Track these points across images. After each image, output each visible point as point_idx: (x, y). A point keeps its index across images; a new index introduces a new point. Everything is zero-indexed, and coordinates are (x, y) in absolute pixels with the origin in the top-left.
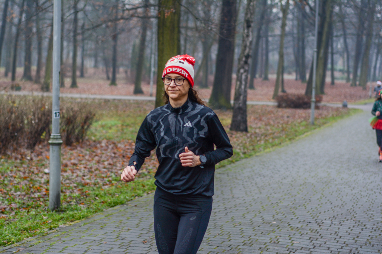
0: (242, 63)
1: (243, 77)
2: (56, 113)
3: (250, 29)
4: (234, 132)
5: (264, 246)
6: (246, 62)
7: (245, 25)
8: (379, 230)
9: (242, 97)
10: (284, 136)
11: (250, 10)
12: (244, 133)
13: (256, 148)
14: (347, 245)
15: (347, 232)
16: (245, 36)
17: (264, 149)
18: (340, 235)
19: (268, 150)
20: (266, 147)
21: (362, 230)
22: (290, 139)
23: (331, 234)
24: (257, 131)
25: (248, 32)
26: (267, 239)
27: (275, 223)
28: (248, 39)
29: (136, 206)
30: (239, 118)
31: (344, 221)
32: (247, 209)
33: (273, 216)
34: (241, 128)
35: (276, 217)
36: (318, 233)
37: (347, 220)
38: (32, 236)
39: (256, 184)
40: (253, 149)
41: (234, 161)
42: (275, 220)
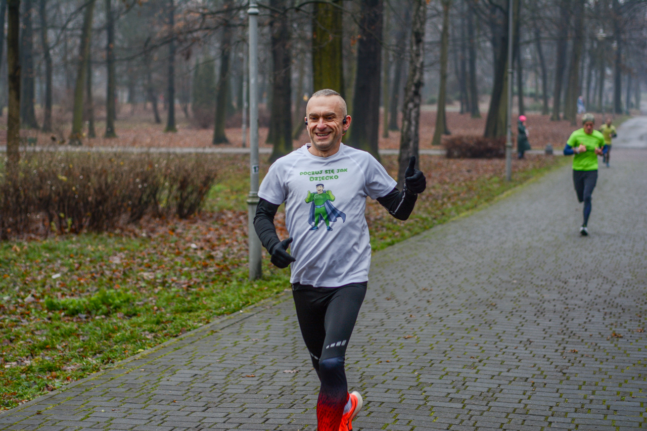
0: (410, 94)
1: (413, 114)
2: (255, 168)
3: (421, 45)
5: (515, 299)
6: (416, 94)
7: (414, 39)
8: (631, 285)
10: (476, 198)
11: (420, 17)
13: (446, 212)
14: (600, 297)
15: (596, 287)
16: (413, 55)
18: (589, 290)
19: (463, 214)
20: (458, 212)
21: (613, 286)
22: (487, 201)
23: (580, 289)
24: (433, 191)
25: (418, 50)
26: (515, 294)
27: (515, 281)
28: (418, 60)
31: (590, 280)
32: (476, 272)
33: (510, 277)
35: (513, 277)
36: (565, 288)
37: (594, 278)
38: (263, 298)
39: (471, 250)
40: (443, 214)
41: (428, 227)
42: (514, 279)
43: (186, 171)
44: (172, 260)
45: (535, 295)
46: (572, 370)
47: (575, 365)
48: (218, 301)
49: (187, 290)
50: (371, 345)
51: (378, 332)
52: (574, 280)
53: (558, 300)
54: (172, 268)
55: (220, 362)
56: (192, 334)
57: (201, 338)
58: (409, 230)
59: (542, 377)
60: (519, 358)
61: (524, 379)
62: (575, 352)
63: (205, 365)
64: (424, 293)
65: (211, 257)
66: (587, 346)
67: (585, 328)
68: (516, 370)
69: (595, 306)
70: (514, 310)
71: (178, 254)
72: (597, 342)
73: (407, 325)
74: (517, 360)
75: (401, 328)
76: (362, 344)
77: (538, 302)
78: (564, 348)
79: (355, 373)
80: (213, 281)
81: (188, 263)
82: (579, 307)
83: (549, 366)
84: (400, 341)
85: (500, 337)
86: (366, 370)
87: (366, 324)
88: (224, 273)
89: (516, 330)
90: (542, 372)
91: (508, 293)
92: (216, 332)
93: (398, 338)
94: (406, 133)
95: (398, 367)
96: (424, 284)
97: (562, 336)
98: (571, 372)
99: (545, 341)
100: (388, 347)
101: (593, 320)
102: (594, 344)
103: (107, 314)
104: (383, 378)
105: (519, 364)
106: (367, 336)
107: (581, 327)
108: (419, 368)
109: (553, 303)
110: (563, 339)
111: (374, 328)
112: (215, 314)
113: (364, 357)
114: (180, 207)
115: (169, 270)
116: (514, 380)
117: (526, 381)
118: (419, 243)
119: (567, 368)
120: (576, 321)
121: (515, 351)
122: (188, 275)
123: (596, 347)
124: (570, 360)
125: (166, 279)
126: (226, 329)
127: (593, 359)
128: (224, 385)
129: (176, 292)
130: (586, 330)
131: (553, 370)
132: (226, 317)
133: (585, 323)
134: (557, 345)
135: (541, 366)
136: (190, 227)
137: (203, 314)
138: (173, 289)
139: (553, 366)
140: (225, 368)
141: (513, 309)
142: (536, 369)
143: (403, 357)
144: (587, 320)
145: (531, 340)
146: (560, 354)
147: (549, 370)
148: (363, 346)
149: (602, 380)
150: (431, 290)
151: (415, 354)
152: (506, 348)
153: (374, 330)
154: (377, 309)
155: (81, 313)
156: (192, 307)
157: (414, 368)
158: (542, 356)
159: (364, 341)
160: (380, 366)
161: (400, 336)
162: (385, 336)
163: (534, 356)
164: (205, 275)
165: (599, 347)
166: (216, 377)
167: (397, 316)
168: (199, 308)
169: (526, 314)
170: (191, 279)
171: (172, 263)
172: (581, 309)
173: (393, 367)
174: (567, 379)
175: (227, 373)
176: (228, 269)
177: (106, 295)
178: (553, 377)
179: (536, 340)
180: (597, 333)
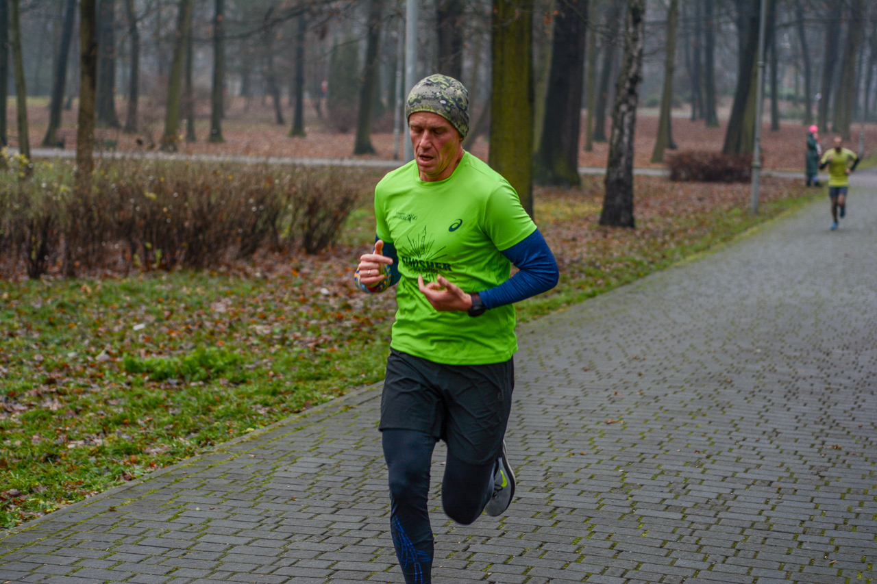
0: (624, 92)
1: (627, 120)
3: (640, 26)
4: (609, 228)
5: (757, 374)
6: (632, 92)
7: (630, 17)
9: (623, 160)
10: (709, 235)
12: (629, 229)
13: (668, 254)
15: (870, 362)
16: (629, 39)
17: (684, 257)
18: (860, 364)
19: (691, 258)
20: (684, 254)
22: (724, 240)
23: (848, 364)
24: (650, 225)
25: (636, 33)
26: (758, 367)
27: (759, 351)
28: (635, 47)
29: (533, 332)
30: (618, 200)
31: (861, 351)
32: (707, 336)
33: (753, 344)
34: (623, 219)
35: (757, 345)
36: (828, 362)
37: (867, 349)
39: (701, 306)
40: (664, 257)
41: (642, 274)
42: (757, 348)
43: (317, 190)
44: (295, 310)
45: (786, 369)
46: (832, 472)
47: (837, 465)
48: (356, 366)
49: (315, 350)
50: (560, 431)
51: (571, 414)
52: (840, 351)
53: (816, 378)
54: (295, 320)
55: (357, 448)
56: (320, 410)
57: (331, 415)
58: (617, 277)
59: (792, 481)
60: (761, 454)
61: (767, 483)
62: (837, 448)
63: (335, 451)
64: (635, 363)
65: (348, 307)
66: (854, 441)
67: (853, 416)
68: (757, 471)
69: (867, 387)
70: (757, 390)
71: (304, 301)
72: (867, 435)
73: (610, 406)
74: (758, 457)
75: (602, 410)
76: (548, 429)
77: (788, 378)
78: (823, 443)
79: (538, 468)
80: (350, 339)
81: (317, 314)
82: (845, 388)
83: (801, 466)
84: (599, 427)
85: (736, 425)
86: (552, 464)
87: (555, 402)
88: (365, 329)
89: (758, 416)
90: (792, 474)
91: (749, 366)
92: (352, 408)
93: (598, 423)
94: (617, 145)
95: (596, 461)
96: (635, 351)
97: (821, 427)
98: (833, 474)
99: (797, 432)
100: (584, 435)
101: (864, 405)
102: (865, 438)
103: (206, 380)
104: (575, 476)
105: (760, 462)
106: (555, 418)
107: (847, 414)
108: (624, 463)
109: (810, 381)
110: (822, 431)
111: (565, 409)
112: (351, 383)
113: (551, 446)
114: (308, 238)
115: (291, 322)
116: (753, 484)
117: (769, 485)
118: (629, 296)
119: (827, 469)
120: (840, 407)
121: (756, 445)
122: (316, 329)
123: (867, 443)
124: (830, 459)
125: (287, 335)
126: (365, 404)
127: (862, 459)
128: (361, 479)
129: (299, 353)
130: (854, 419)
131: (806, 471)
132: (366, 388)
133: (853, 409)
134: (813, 438)
135: (791, 465)
136: (320, 267)
137: (335, 383)
138: (296, 349)
139: (806, 466)
140: (362, 456)
141: (755, 388)
142: (783, 469)
143: (603, 448)
144: (856, 406)
145: (778, 431)
146: (817, 450)
147: (801, 471)
148: (550, 432)
149: (874, 487)
150: (644, 359)
151: (619, 444)
152: (744, 440)
153: (565, 411)
154: (570, 382)
155: (171, 378)
156: (320, 374)
157: (618, 463)
158: (793, 452)
159: (550, 425)
160: (571, 460)
161: (600, 419)
162: (581, 419)
163: (781, 452)
164: (339, 331)
165: (871, 442)
166: (351, 468)
167: (597, 392)
168: (329, 375)
169: (772, 395)
170: (320, 335)
171: (295, 314)
172: (848, 390)
173: (590, 461)
174: (826, 484)
175: (366, 463)
176: (370, 324)
177: (206, 354)
178: (806, 481)
179: (785, 431)
180: (869, 424)
